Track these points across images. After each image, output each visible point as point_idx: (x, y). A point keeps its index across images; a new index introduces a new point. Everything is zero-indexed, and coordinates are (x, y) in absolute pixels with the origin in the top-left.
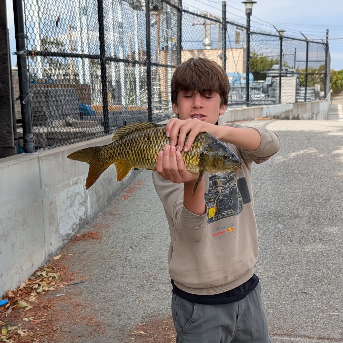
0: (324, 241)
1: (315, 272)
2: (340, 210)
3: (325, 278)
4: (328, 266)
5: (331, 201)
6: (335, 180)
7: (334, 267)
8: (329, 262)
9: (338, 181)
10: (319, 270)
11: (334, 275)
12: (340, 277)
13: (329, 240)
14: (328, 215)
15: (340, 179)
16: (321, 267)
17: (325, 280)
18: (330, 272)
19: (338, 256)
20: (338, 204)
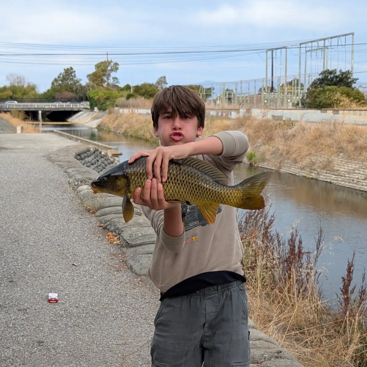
0: (6, 307)
1: (3, 351)
2: (18, 265)
3: (17, 357)
4: (17, 341)
5: (5, 255)
6: (4, 227)
7: (25, 340)
8: (19, 334)
9: (8, 228)
10: (8, 348)
11: (27, 351)
12: (35, 352)
13: (12, 306)
14: (5, 273)
15: (10, 225)
16: (10, 343)
17: (18, 360)
18: (22, 349)
19: (27, 325)
20: (13, 258)
